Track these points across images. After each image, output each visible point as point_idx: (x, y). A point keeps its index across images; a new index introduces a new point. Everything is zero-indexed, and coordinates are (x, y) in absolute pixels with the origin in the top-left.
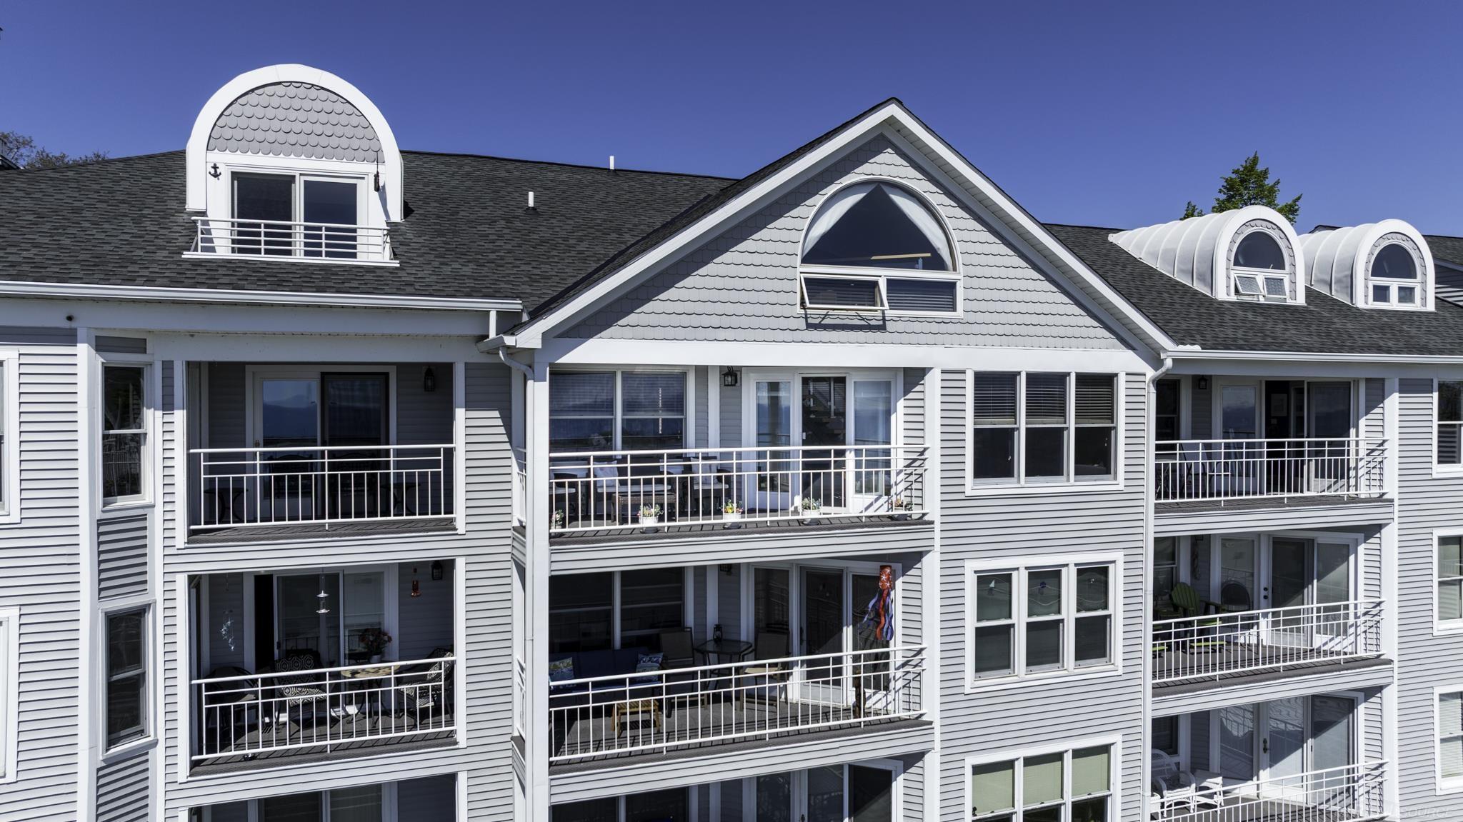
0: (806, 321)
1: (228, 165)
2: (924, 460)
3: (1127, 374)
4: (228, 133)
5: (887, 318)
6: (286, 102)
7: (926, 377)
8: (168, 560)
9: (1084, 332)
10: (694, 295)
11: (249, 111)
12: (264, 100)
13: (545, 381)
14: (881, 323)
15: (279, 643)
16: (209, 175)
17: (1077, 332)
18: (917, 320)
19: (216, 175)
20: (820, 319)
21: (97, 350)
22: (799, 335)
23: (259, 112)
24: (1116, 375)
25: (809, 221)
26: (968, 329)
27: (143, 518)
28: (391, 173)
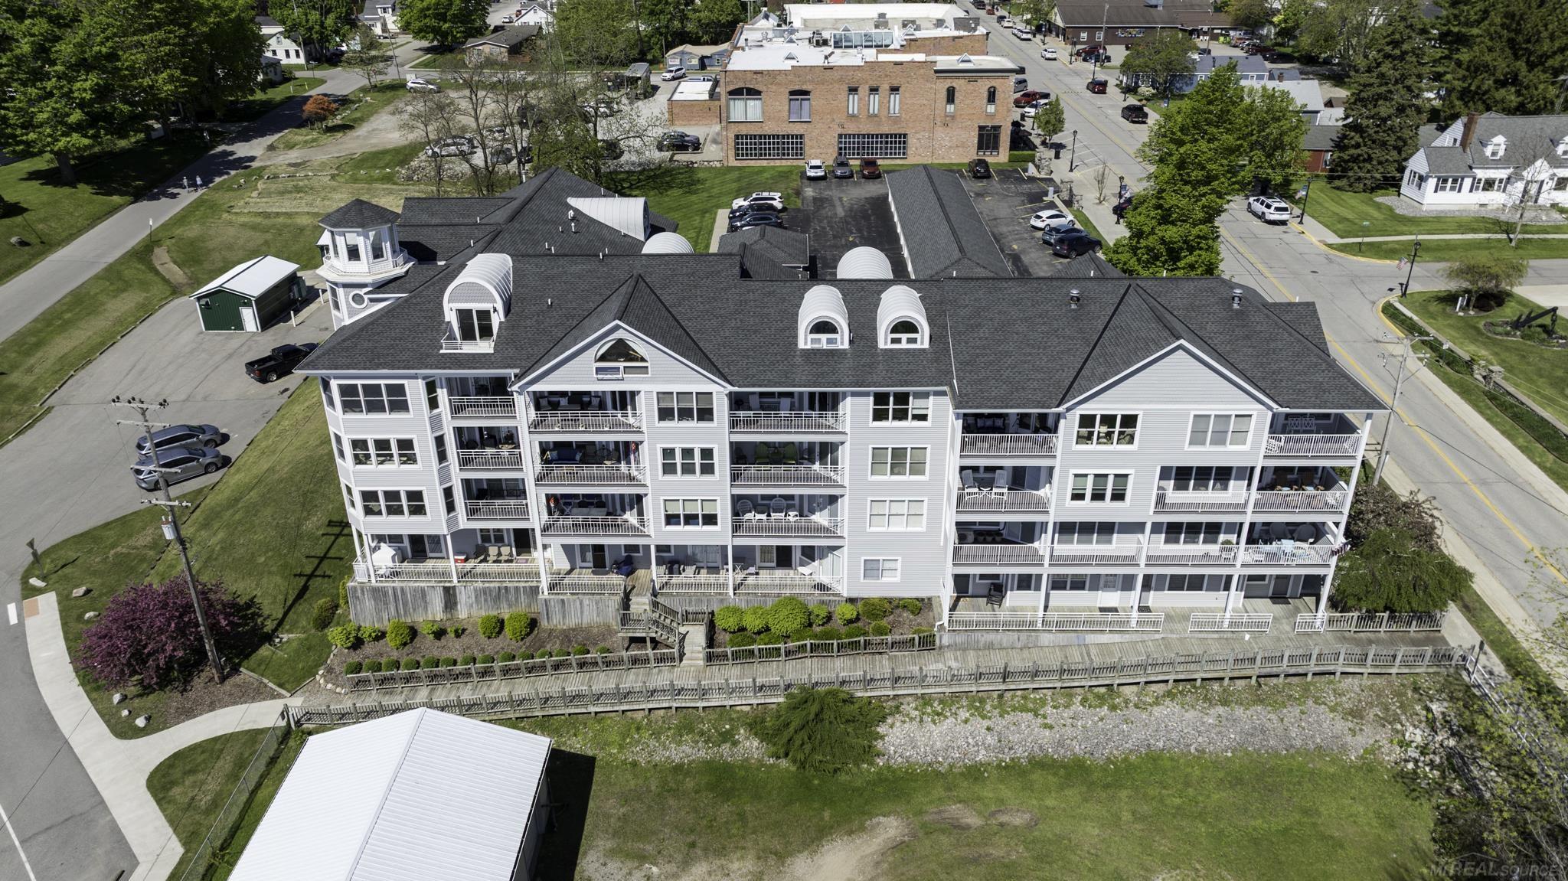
0: (599, 379)
1: (455, 308)
2: (643, 415)
3: (715, 393)
4: (454, 299)
7: (641, 393)
8: (448, 424)
9: (697, 380)
11: (458, 290)
14: (623, 378)
17: (694, 380)
18: (635, 377)
19: (451, 311)
20: (602, 378)
21: (423, 380)
22: (598, 383)
24: (712, 393)
25: (596, 352)
26: (653, 380)
27: (440, 415)
28: (500, 306)
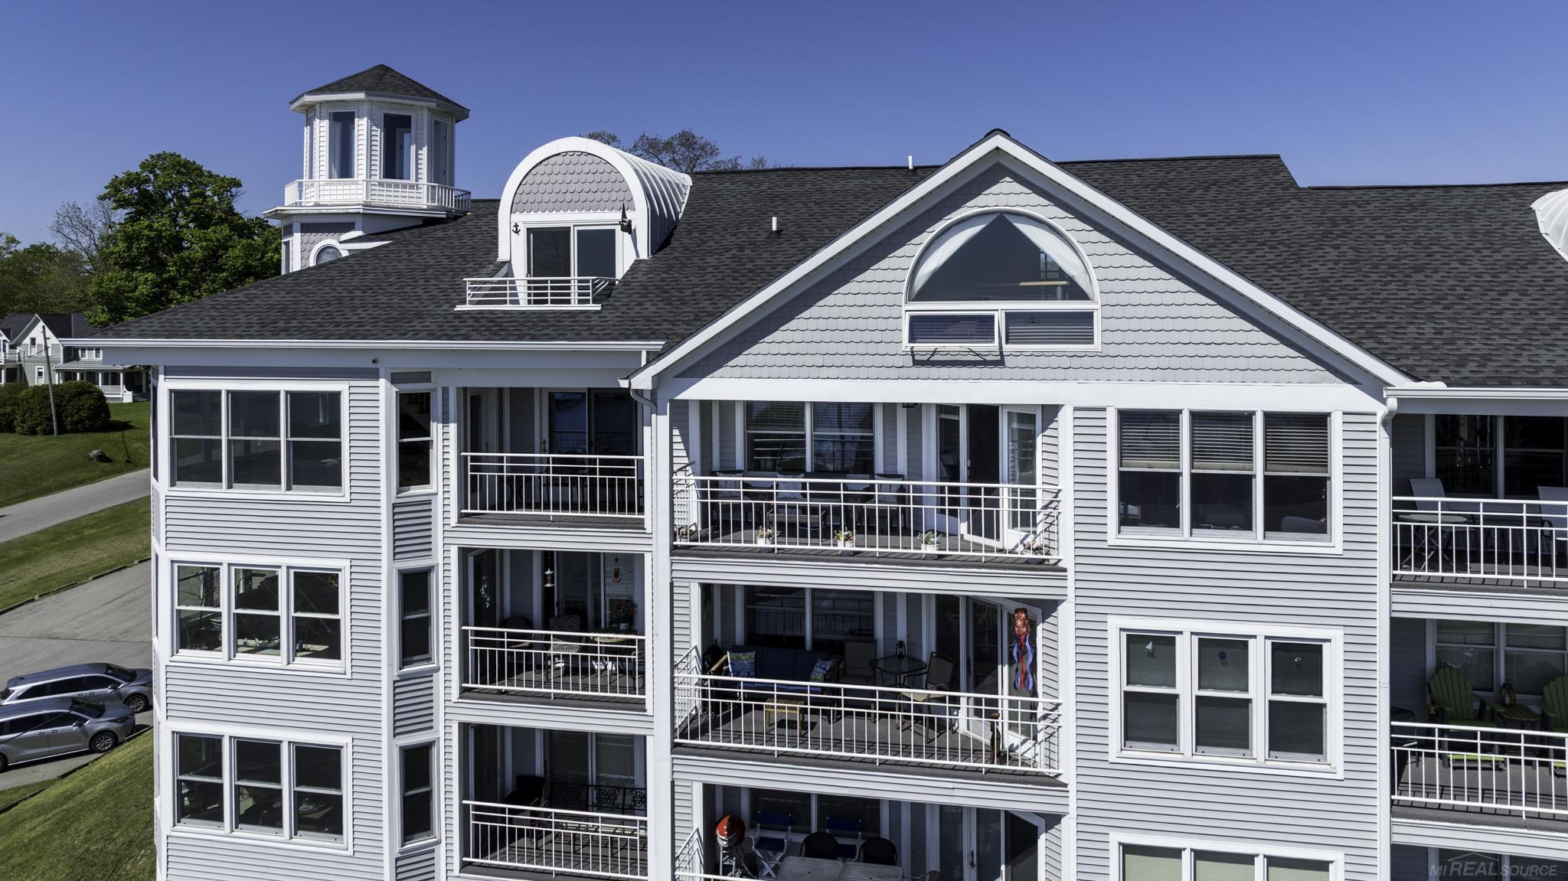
0: (913, 358)
1: (524, 223)
2: (1059, 502)
3: (1344, 414)
4: (525, 198)
5: (1005, 354)
6: (563, 169)
7: (1059, 414)
8: (447, 534)
9: (1277, 363)
10: (798, 336)
11: (538, 179)
12: (548, 169)
13: (666, 414)
14: (999, 358)
15: (558, 603)
16: (512, 232)
17: (1265, 363)
18: (1042, 354)
19: (517, 232)
20: (928, 356)
21: (392, 383)
22: (904, 372)
23: (545, 179)
24: (1329, 414)
25: (914, 259)
26: (1108, 363)
27: (429, 503)
28: (640, 218)
